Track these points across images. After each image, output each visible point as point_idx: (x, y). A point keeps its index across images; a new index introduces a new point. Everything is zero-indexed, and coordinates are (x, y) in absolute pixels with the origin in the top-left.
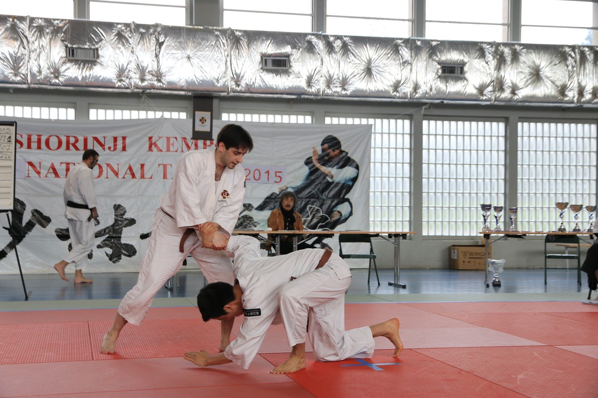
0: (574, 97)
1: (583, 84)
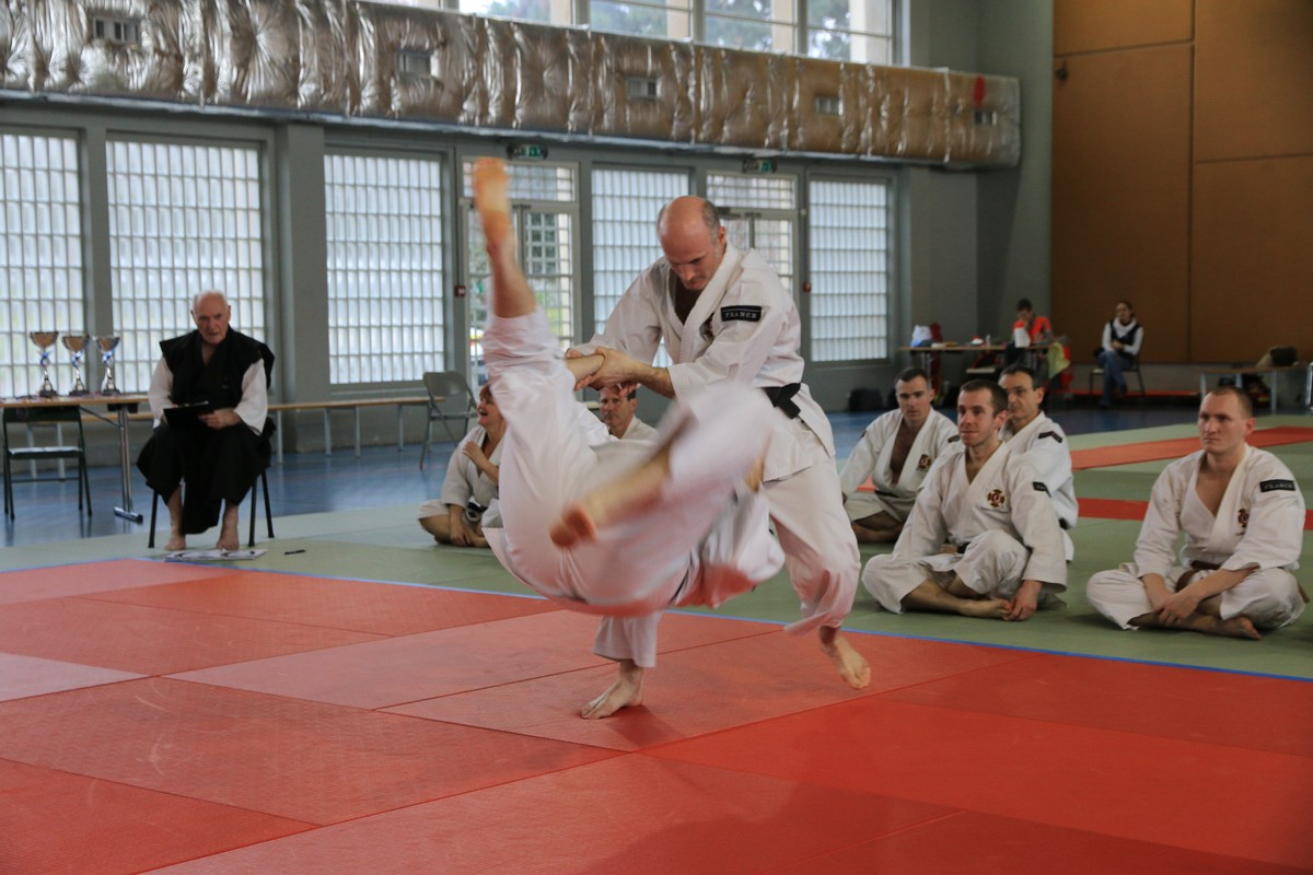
0: (27, 76)
1: (46, 45)
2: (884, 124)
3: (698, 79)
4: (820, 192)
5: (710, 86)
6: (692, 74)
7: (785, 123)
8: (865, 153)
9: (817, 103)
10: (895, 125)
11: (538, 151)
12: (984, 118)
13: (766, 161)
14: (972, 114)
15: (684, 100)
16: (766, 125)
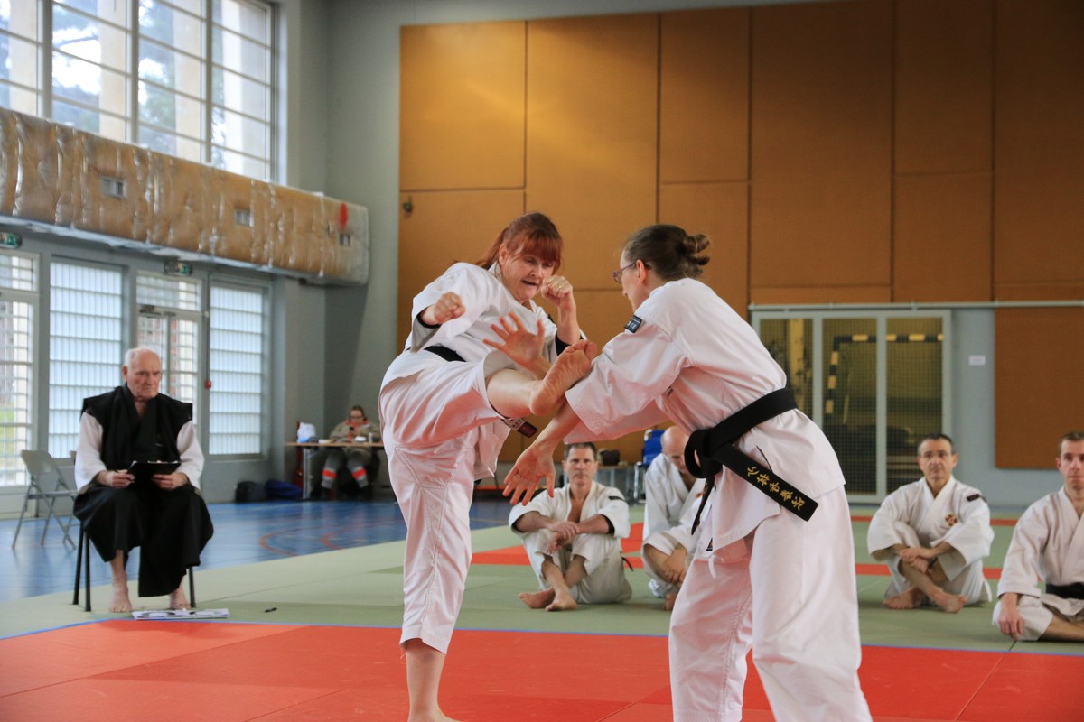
2: (281, 238)
3: (153, 183)
4: (220, 297)
5: (162, 191)
6: (149, 179)
7: (214, 231)
8: (266, 264)
9: (235, 214)
10: (287, 241)
11: (15, 240)
12: (345, 239)
13: (185, 265)
14: (337, 236)
15: (142, 200)
16: (200, 230)
